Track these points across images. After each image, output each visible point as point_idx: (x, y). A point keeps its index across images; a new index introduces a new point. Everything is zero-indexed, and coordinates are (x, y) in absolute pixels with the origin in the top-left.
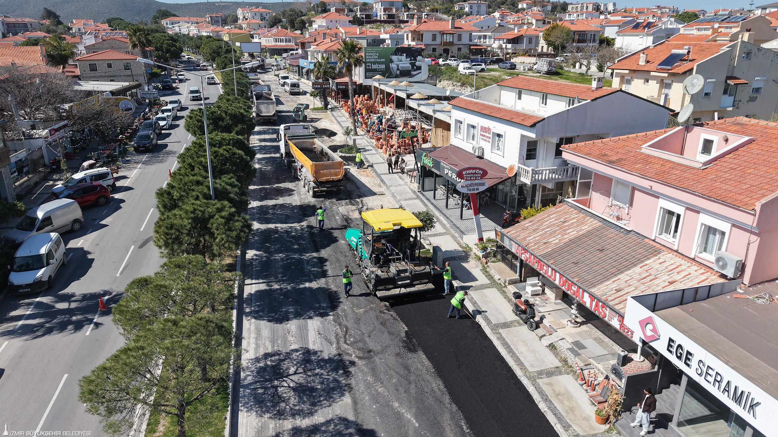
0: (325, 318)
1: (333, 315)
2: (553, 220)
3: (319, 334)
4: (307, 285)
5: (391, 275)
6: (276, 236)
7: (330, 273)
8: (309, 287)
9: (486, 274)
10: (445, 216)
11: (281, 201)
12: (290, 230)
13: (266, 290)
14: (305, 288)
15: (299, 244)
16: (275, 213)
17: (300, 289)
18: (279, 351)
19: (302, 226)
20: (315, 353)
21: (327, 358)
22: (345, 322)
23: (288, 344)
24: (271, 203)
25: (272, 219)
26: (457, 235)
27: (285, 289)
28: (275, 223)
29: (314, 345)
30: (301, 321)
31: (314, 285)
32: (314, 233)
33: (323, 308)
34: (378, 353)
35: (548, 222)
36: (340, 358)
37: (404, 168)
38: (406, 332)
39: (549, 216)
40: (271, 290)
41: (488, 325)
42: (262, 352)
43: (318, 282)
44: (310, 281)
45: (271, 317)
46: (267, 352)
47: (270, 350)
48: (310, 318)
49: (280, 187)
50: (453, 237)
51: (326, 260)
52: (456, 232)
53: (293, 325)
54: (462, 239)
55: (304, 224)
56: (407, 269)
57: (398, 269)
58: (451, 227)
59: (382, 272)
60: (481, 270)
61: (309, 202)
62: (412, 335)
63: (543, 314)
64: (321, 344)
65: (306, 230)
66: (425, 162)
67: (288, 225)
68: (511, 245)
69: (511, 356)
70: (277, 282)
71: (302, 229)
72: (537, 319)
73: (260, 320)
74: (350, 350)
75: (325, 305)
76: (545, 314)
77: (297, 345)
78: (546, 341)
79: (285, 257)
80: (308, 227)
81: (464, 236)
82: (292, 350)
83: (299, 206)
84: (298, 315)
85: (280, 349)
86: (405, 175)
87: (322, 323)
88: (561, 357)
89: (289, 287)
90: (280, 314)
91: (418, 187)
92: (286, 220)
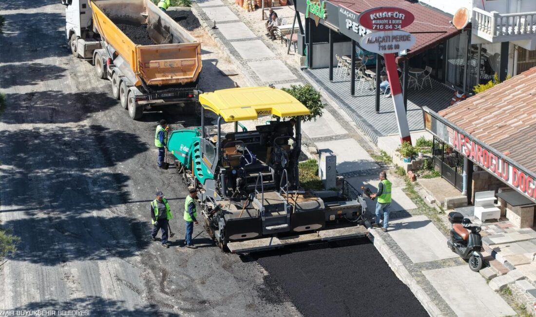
0: (127, 259)
1: (141, 255)
2: (519, 92)
3: (119, 279)
4: (95, 213)
5: (254, 213)
6: (36, 141)
7: (134, 196)
8: (98, 217)
9: (413, 196)
10: (349, 107)
11: (41, 86)
12: (60, 132)
13: (24, 220)
14: (92, 218)
15: (77, 155)
16: (32, 107)
17: (82, 219)
18: (52, 300)
19: (83, 126)
20: (113, 303)
21: (132, 309)
22: (161, 264)
23: (68, 292)
24: (23, 90)
25: (27, 116)
26: (367, 138)
27: (56, 218)
28: (32, 122)
29: (110, 293)
30: (87, 263)
31: (106, 213)
32: (104, 137)
33: (123, 246)
34: (218, 304)
35: (511, 96)
36: (153, 310)
37: (275, 29)
38: (265, 278)
39: (513, 87)
40: (33, 220)
41: (404, 265)
42: (25, 301)
43: (114, 209)
44: (100, 208)
45: (36, 256)
46: (33, 301)
47: (38, 299)
48: (102, 258)
49: (40, 64)
50: (361, 141)
51: (127, 178)
52: (367, 133)
53: (74, 268)
54: (376, 145)
55: (86, 123)
56: (283, 204)
57: (266, 203)
58: (359, 126)
59: (239, 208)
60: (404, 190)
61: (93, 88)
62: (276, 281)
63: (497, 246)
64: (122, 292)
65: (90, 132)
66: (312, 11)
67: (57, 125)
68: (446, 134)
69: (436, 305)
70: (42, 209)
71: (82, 132)
72: (486, 254)
73: (18, 260)
74: (171, 300)
75: (126, 242)
76: (500, 246)
77: (82, 293)
78: (496, 284)
79: (55, 173)
80: (93, 127)
81: (380, 139)
82: (75, 300)
83: (76, 94)
84: (81, 254)
85: (55, 298)
86: (279, 41)
87: (122, 265)
88: (517, 305)
89: (63, 217)
90: (51, 254)
91: (302, 60)
92: (52, 117)
